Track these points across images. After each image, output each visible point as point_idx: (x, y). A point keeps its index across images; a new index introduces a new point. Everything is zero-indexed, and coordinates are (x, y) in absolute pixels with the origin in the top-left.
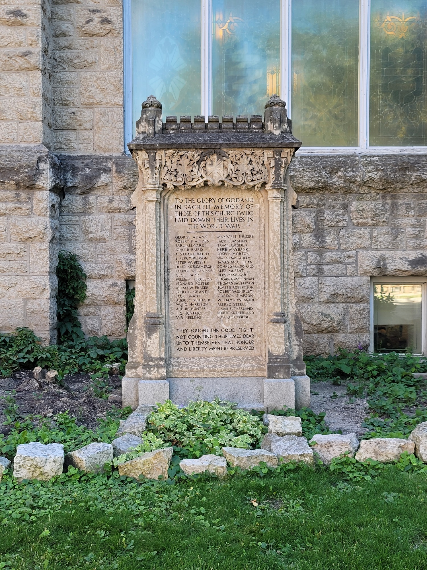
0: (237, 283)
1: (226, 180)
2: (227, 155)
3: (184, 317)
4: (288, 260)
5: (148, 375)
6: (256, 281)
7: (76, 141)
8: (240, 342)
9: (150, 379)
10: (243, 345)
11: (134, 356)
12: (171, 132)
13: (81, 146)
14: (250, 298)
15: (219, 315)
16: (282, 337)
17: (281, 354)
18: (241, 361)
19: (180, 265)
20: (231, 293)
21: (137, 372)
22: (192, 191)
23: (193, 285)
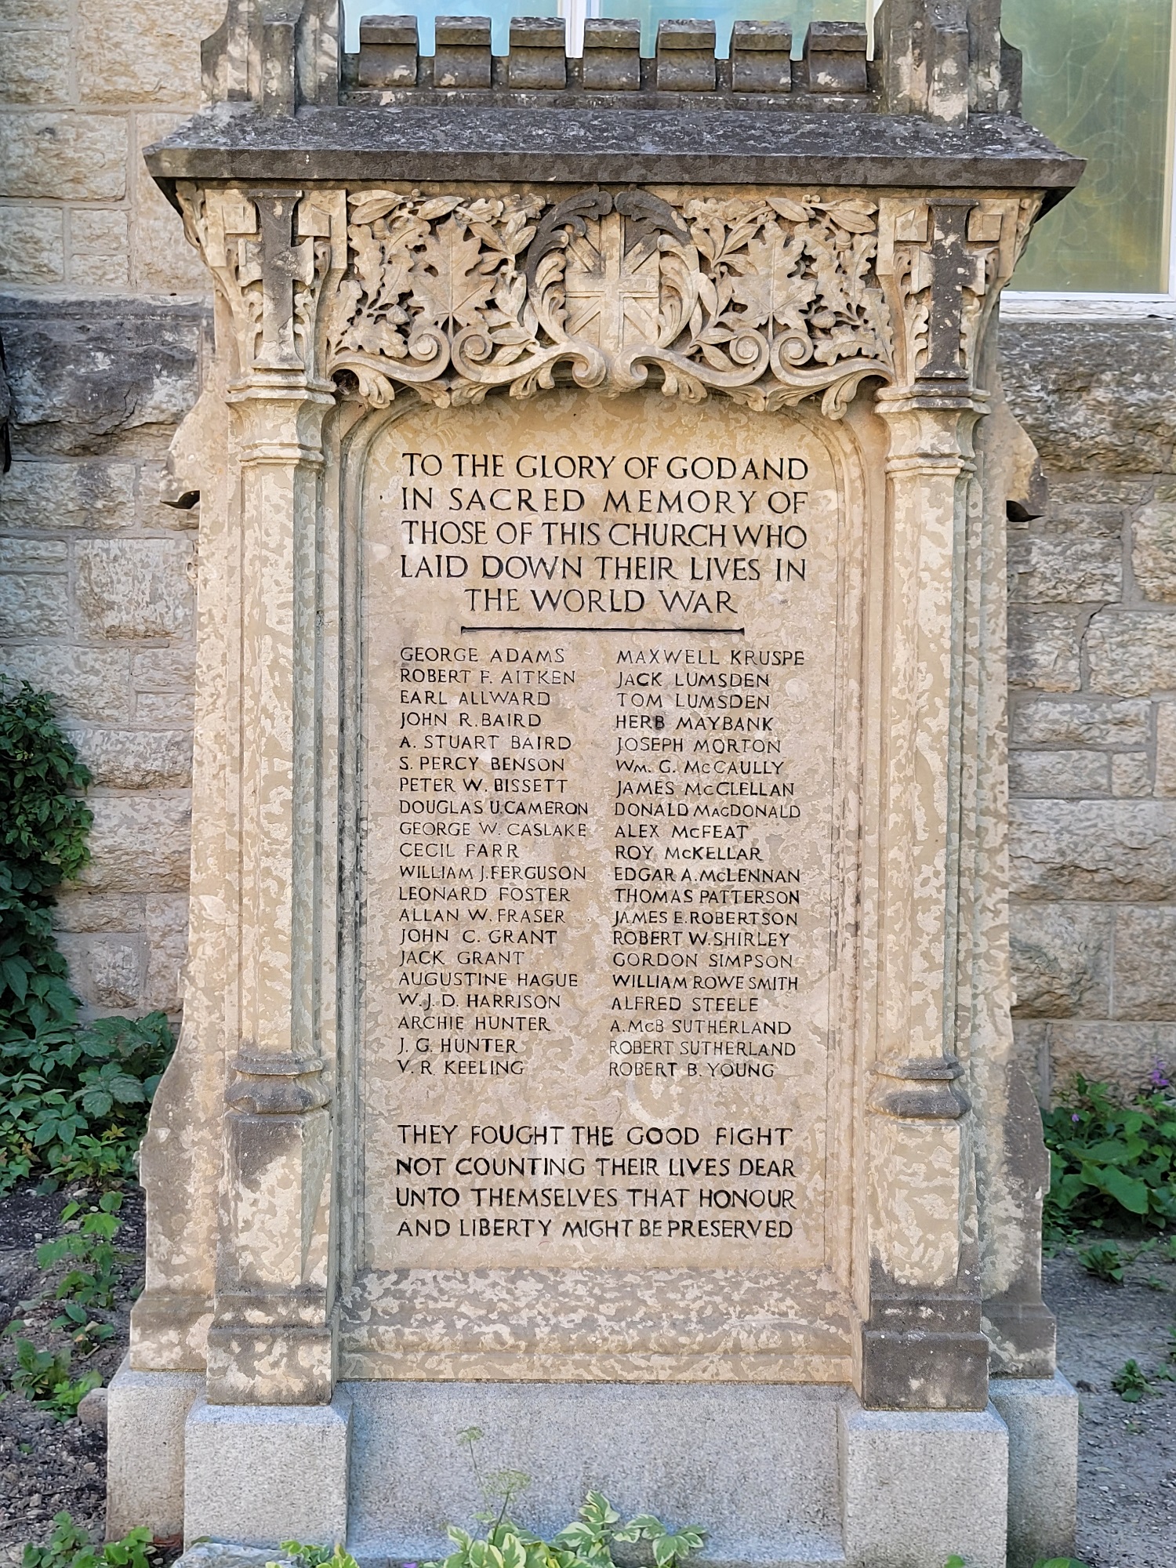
0: (711, 896)
1: (669, 356)
2: (681, 225)
3: (437, 1065)
4: (980, 785)
5: (237, 1379)
6: (814, 888)
7: (57, 245)
8: (722, 1199)
9: (250, 1398)
10: (737, 1213)
11: (177, 1260)
12: (387, 97)
13: (78, 265)
14: (777, 973)
15: (618, 1059)
16: (944, 1191)
17: (940, 1282)
18: (728, 1299)
19: (420, 795)
20: (684, 948)
21: (191, 1341)
22: (493, 416)
23: (490, 904)
